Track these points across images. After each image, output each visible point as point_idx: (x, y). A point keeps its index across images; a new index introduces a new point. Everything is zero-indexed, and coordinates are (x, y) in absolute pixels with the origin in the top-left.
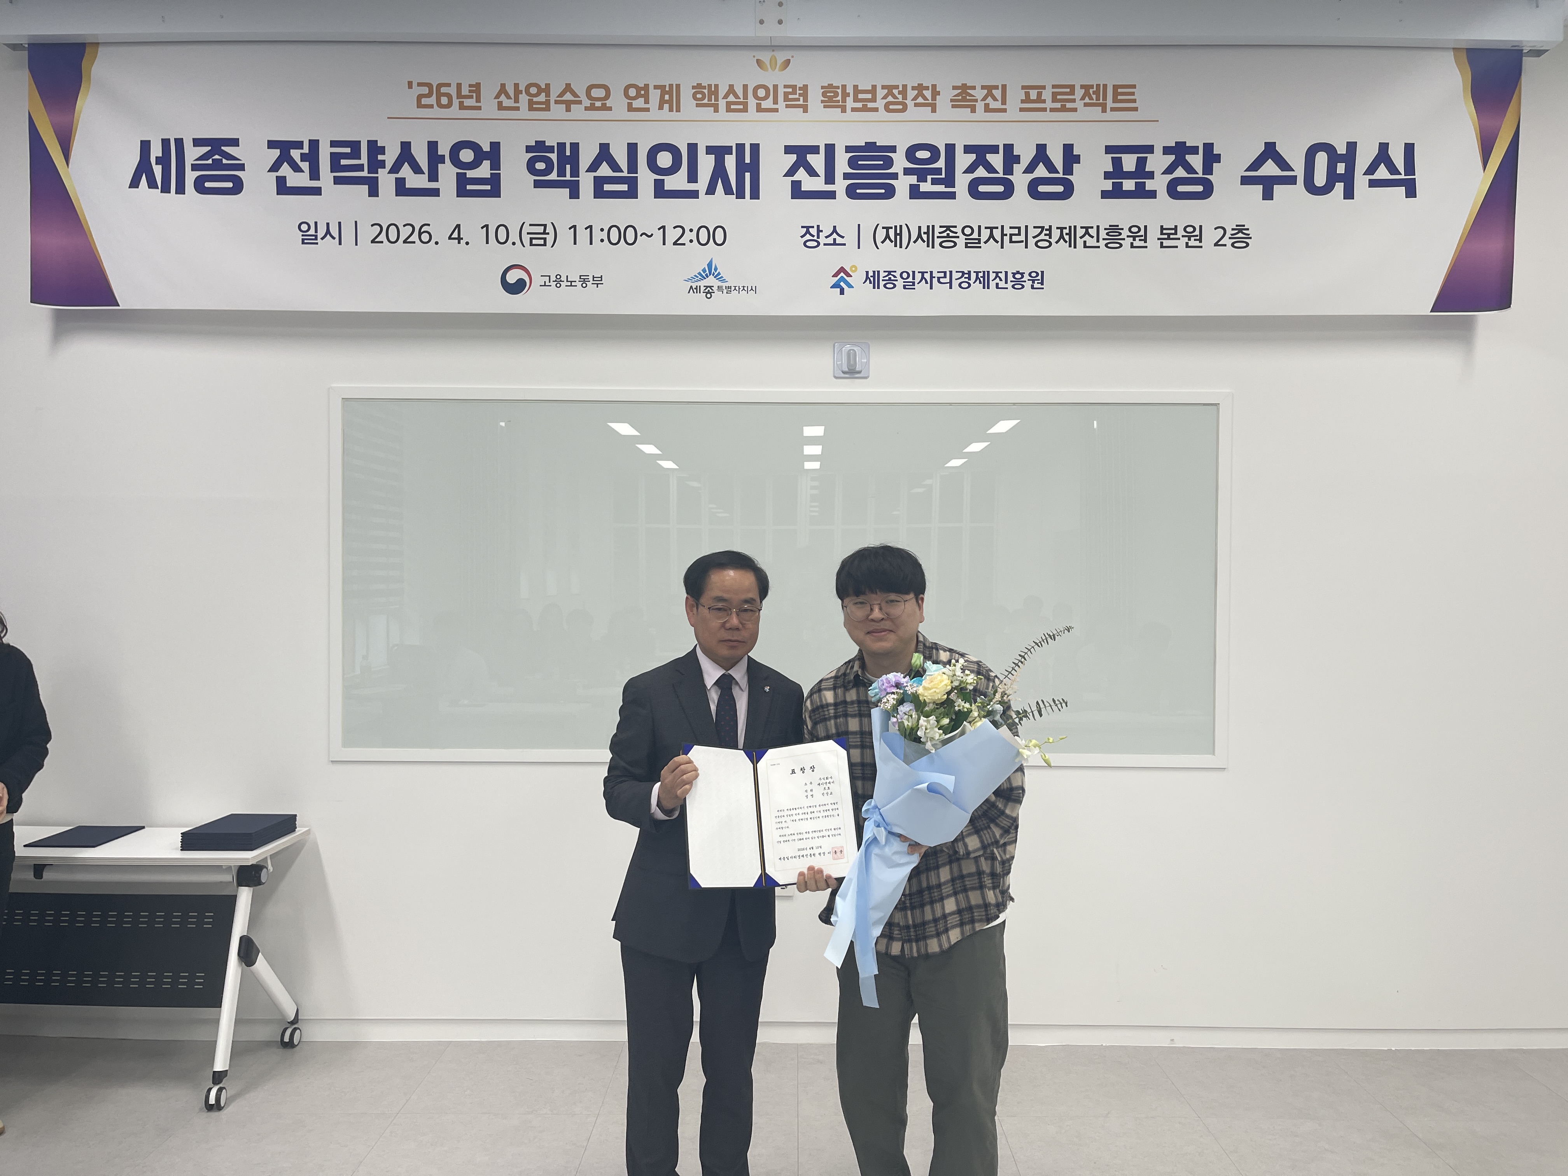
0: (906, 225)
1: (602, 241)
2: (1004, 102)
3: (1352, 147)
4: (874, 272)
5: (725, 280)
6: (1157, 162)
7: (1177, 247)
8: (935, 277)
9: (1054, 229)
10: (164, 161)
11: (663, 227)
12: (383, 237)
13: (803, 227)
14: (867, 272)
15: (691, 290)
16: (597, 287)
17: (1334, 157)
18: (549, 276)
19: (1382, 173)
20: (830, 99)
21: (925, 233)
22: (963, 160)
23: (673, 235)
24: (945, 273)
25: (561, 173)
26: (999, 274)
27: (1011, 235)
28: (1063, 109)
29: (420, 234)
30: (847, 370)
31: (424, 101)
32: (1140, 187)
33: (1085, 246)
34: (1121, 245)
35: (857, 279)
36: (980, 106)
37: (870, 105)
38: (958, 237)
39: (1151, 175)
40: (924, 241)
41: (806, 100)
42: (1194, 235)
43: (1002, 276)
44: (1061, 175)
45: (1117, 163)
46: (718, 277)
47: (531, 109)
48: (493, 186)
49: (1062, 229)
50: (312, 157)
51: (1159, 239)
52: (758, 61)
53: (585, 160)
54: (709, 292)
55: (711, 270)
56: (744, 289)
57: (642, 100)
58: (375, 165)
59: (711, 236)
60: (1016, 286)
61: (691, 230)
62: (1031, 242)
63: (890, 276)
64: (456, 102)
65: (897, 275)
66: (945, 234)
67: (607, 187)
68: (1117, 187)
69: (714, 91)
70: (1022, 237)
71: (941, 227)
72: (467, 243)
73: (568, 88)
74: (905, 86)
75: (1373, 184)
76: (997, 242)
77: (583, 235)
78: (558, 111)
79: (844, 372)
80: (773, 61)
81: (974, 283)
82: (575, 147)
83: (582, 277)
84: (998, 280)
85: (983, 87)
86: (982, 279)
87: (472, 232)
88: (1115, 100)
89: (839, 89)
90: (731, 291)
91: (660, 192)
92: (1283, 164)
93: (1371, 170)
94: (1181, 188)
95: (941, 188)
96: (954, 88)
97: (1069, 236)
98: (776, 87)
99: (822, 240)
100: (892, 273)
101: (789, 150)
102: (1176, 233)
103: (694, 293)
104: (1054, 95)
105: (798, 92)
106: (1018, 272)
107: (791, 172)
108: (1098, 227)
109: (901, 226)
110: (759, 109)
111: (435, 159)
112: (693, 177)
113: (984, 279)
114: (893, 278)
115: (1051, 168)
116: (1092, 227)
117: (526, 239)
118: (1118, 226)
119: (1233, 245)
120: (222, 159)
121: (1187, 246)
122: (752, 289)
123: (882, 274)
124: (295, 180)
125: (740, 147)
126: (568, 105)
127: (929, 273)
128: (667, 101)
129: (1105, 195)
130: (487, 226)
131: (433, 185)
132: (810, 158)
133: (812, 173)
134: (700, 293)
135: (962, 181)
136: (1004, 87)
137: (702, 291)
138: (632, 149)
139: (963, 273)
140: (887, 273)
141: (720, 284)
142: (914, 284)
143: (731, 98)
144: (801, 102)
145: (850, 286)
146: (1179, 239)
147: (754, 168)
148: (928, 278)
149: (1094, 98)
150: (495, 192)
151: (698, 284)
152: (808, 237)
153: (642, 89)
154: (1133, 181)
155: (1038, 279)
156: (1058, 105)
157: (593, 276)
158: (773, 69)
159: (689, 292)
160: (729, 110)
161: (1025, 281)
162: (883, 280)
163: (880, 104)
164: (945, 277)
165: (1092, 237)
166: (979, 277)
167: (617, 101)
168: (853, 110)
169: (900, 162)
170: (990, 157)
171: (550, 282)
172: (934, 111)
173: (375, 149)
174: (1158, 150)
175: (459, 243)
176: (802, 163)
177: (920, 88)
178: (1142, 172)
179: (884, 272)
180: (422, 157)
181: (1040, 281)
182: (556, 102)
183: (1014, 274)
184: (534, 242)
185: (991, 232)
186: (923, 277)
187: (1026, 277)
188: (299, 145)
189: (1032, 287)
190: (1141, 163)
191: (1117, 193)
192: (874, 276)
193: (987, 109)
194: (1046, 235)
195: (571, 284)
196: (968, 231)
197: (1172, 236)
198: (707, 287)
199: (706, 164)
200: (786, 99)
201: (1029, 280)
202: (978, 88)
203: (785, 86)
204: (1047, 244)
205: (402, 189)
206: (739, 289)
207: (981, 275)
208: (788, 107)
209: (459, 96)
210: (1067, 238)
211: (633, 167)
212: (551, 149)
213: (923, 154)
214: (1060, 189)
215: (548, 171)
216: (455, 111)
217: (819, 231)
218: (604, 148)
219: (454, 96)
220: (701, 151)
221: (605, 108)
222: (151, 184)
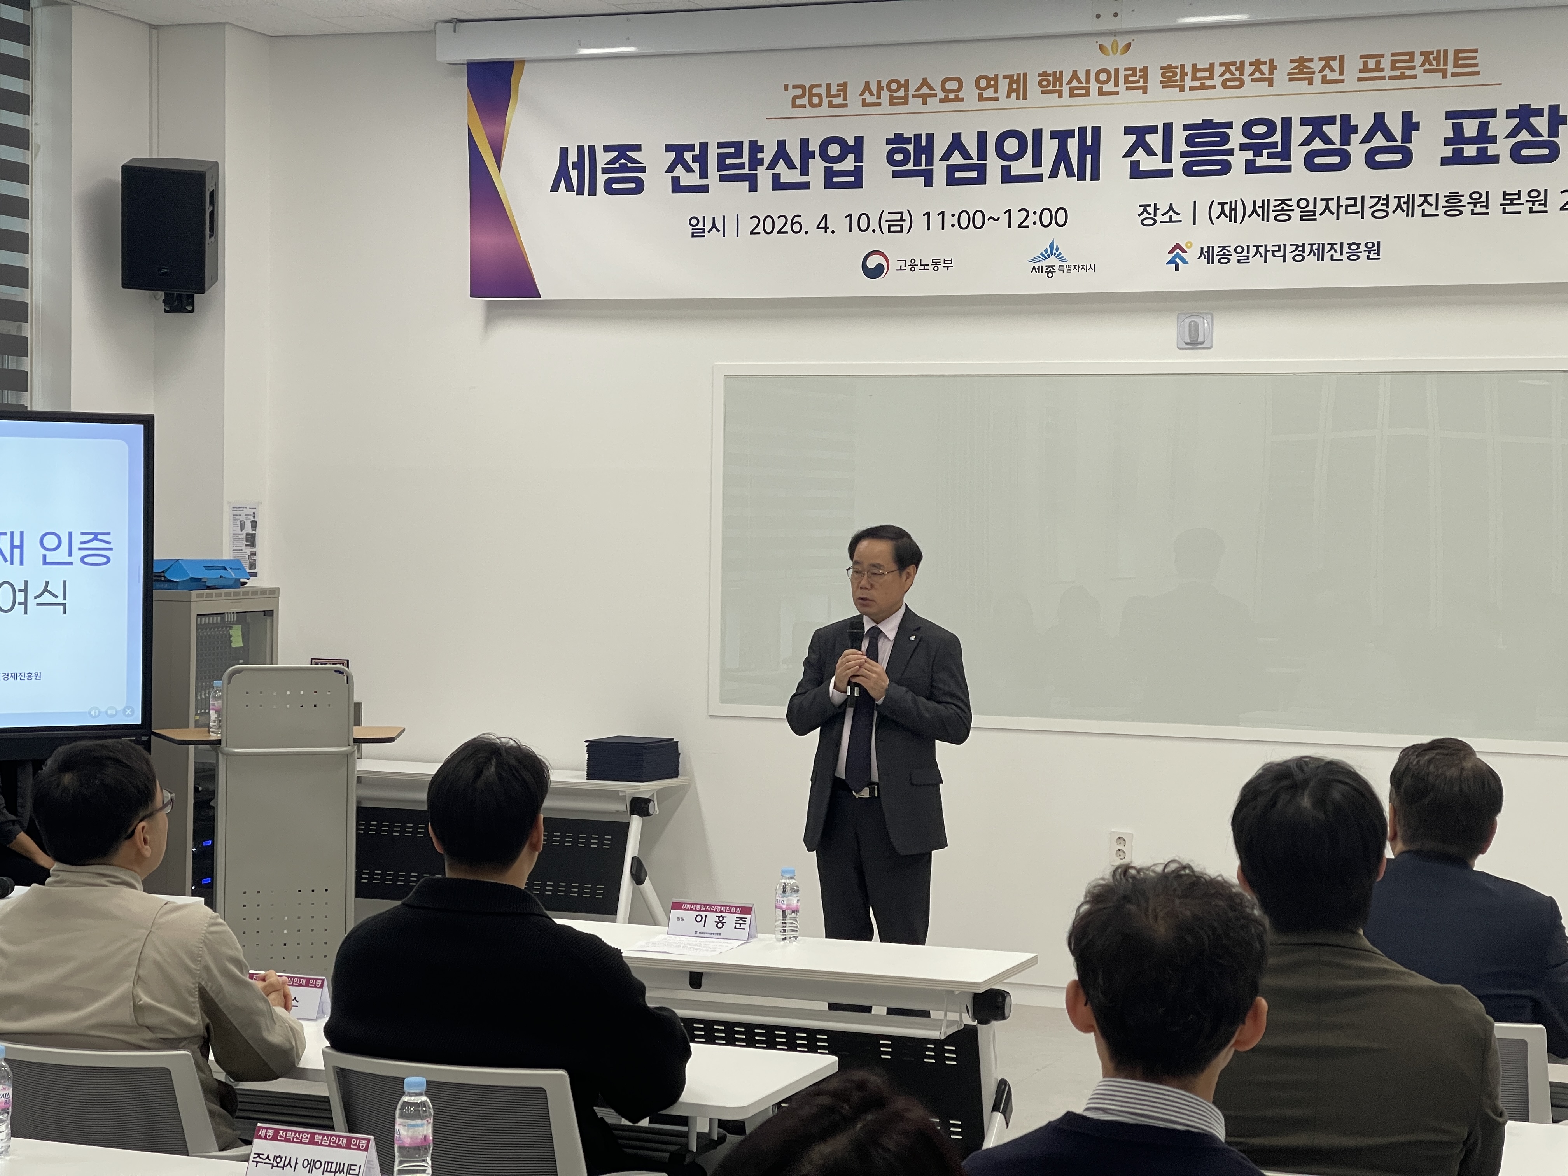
0: (1241, 199)
1: (953, 225)
2: (1342, 73)
4: (1209, 247)
5: (1065, 259)
6: (1500, 126)
7: (1520, 212)
8: (1269, 251)
9: (1391, 198)
10: (580, 166)
11: (1009, 211)
12: (760, 229)
13: (1140, 206)
14: (1202, 248)
15: (1034, 270)
16: (948, 270)
18: (905, 261)
20: (1169, 79)
21: (1259, 207)
22: (1300, 133)
23: (1017, 218)
24: (1279, 246)
25: (917, 163)
26: (1335, 246)
27: (1347, 206)
28: (1403, 77)
29: (792, 224)
30: (1189, 341)
31: (798, 102)
32: (1482, 152)
33: (1423, 215)
34: (1461, 212)
35: (1192, 255)
36: (1317, 78)
37: (1208, 83)
38: (1293, 210)
39: (1493, 140)
40: (1259, 215)
41: (1145, 81)
42: (1539, 199)
43: (1338, 247)
44: (1399, 143)
45: (1458, 129)
46: (1059, 256)
47: (891, 104)
48: (857, 179)
49: (1399, 198)
50: (702, 159)
51: (1501, 205)
52: (1101, 47)
53: (939, 150)
54: (1050, 272)
55: (1053, 251)
56: (1083, 268)
57: (992, 89)
58: (755, 162)
59: (1054, 217)
60: (1351, 258)
61: (1035, 213)
62: (1368, 212)
63: (1224, 251)
64: (825, 101)
65: (1232, 249)
66: (1280, 208)
67: (958, 175)
68: (1458, 153)
69: (1058, 77)
70: (1358, 208)
71: (1276, 200)
72: (833, 232)
73: (925, 83)
74: (1242, 63)
76: (1333, 213)
77: (936, 220)
78: (915, 104)
79: (1187, 344)
80: (1115, 45)
81: (1308, 255)
82: (930, 137)
83: (934, 261)
84: (1333, 252)
85: (1321, 59)
86: (1316, 251)
87: (837, 222)
88: (1456, 66)
89: (1178, 69)
90: (1071, 270)
91: (1007, 177)
94: (1525, 152)
95: (1277, 162)
96: (1292, 61)
97: (1406, 205)
98: (1117, 71)
99: (1159, 218)
100: (1226, 248)
101: (1128, 131)
102: (1519, 199)
103: (1036, 272)
104: (1393, 63)
105: (1138, 74)
106: (1354, 243)
107: (1130, 153)
108: (1437, 194)
109: (1236, 202)
110: (1101, 93)
111: (806, 154)
112: (1037, 162)
113: (1318, 251)
114: (1227, 253)
115: (1389, 137)
116: (1431, 195)
117: (885, 226)
118: (1458, 193)
120: (627, 163)
121: (1531, 211)
122: (1091, 268)
123: (1217, 250)
125: (1082, 131)
126: (924, 99)
127: (1264, 246)
128: (1014, 91)
129: (1445, 161)
130: (850, 215)
131: (804, 179)
132: (1149, 138)
133: (1150, 152)
134: (1042, 272)
135: (1298, 154)
136: (1342, 58)
137: (1043, 272)
138: (982, 137)
139: (1297, 246)
140: (1221, 248)
141: (1061, 263)
142: (1248, 258)
143: (1075, 84)
144: (1141, 84)
145: (1185, 262)
146: (1522, 204)
147: (1095, 151)
148: (1262, 252)
149: (1435, 64)
150: (858, 183)
151: (1040, 264)
152: (1145, 215)
153: (992, 79)
154: (1474, 147)
155: (1374, 249)
156: (1397, 73)
157: (944, 259)
158: (1115, 54)
159: (1032, 272)
160: (1072, 95)
161: (1361, 252)
162: (1217, 255)
163: (1218, 81)
164: (1279, 250)
165: (1431, 205)
166: (1314, 249)
167: (970, 92)
168: (1191, 88)
169: (1236, 138)
170: (1326, 129)
171: (905, 266)
172: (1271, 85)
173: (756, 148)
174: (1501, 114)
175: (826, 231)
176: (1141, 143)
177: (1257, 64)
178: (1484, 137)
179: (1219, 247)
180: (795, 153)
181: (1376, 252)
182: (914, 96)
183: (1350, 245)
184: (892, 229)
185: (1327, 204)
186: (1257, 251)
187: (1362, 248)
188: (691, 148)
189: (1368, 258)
190: (1483, 128)
191: (1457, 159)
192: (1208, 252)
193: (1325, 80)
194: (1383, 204)
195: (924, 268)
196: (1303, 204)
197: (1515, 202)
198: (1048, 267)
199: (1050, 148)
200: (1126, 81)
201: (1365, 251)
202: (1316, 60)
203: (1126, 69)
204: (1383, 214)
205: (777, 184)
206: (1079, 267)
207: (1315, 247)
208: (1127, 89)
209: (829, 95)
210: (1404, 207)
211: (982, 155)
212: (908, 140)
213: (1259, 129)
214: (1398, 157)
215: (905, 161)
216: (824, 109)
217: (1156, 209)
218: (957, 137)
219: (824, 95)
220: (1046, 136)
221: (958, 99)
222: (569, 188)
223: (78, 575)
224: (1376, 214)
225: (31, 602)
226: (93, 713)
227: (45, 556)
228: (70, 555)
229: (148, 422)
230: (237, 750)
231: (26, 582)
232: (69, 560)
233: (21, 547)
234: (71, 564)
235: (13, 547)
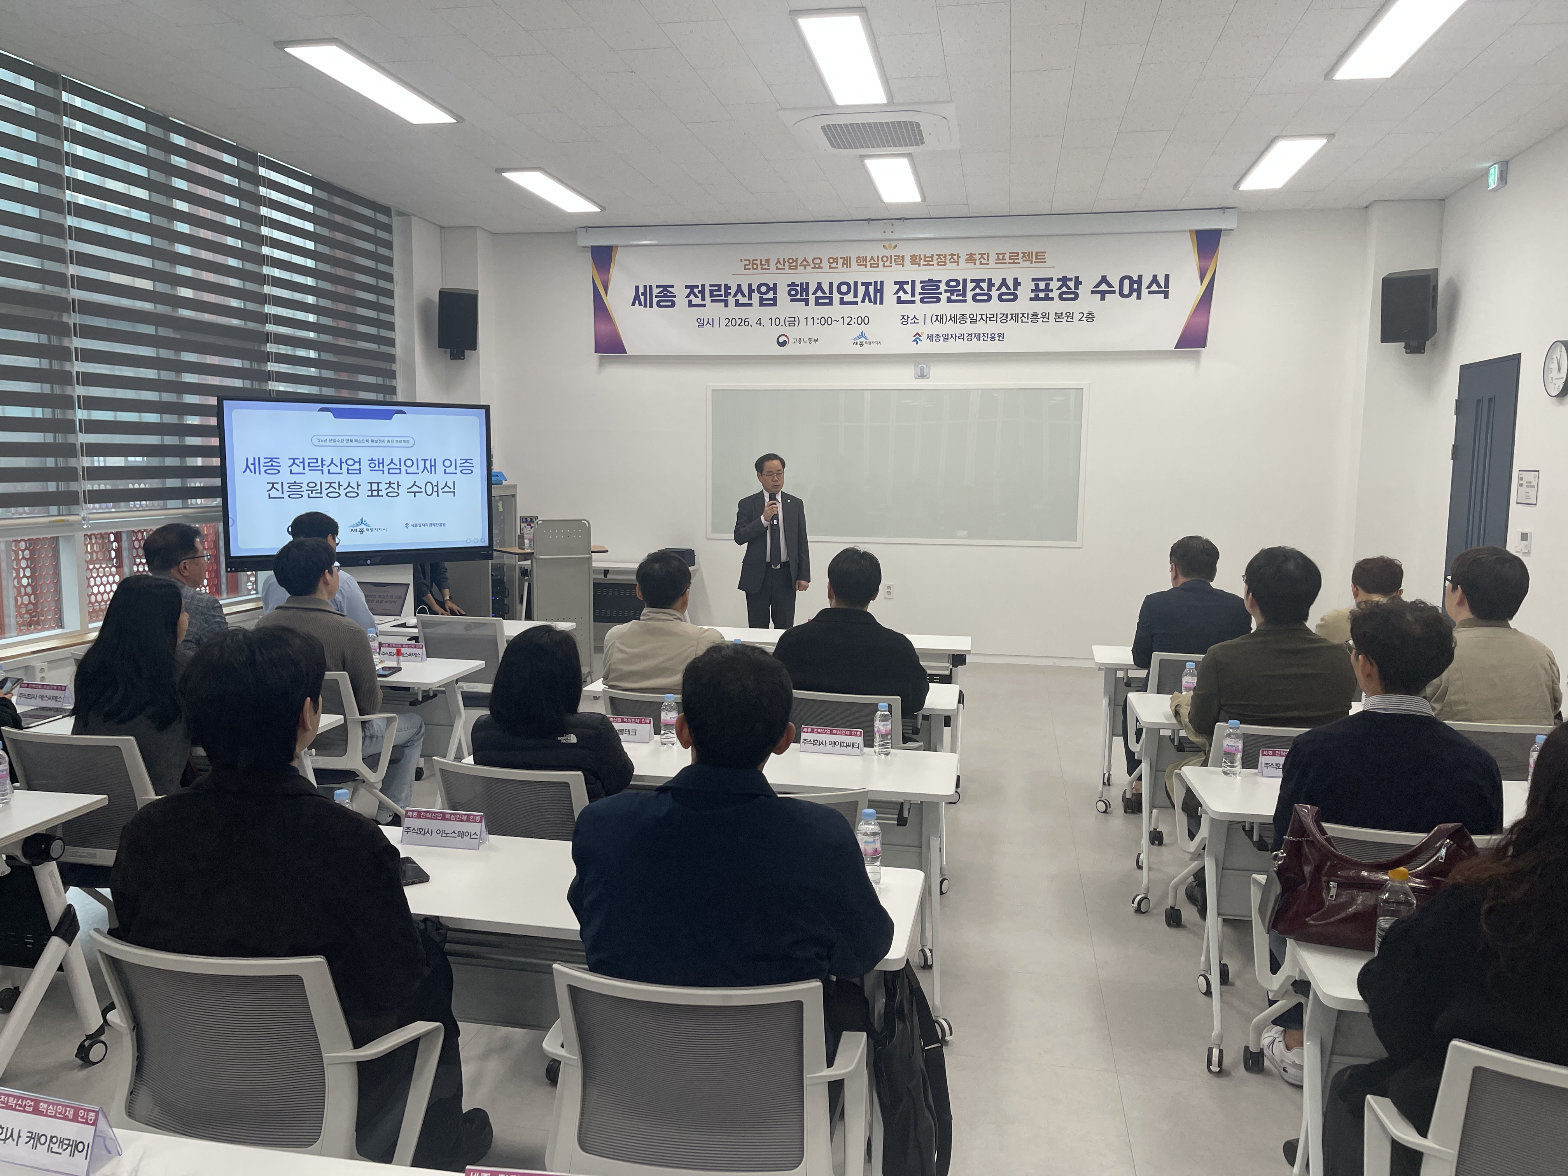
0: (945, 314)
1: (818, 323)
2: (988, 260)
3: (1140, 277)
4: (931, 334)
5: (868, 339)
6: (1055, 285)
7: (1062, 322)
8: (957, 336)
9: (1009, 315)
10: (644, 294)
11: (843, 317)
12: (730, 324)
13: (901, 316)
14: (928, 335)
15: (854, 343)
16: (816, 343)
17: (1132, 282)
18: (796, 339)
19: (1154, 288)
20: (914, 261)
21: (953, 317)
22: (970, 286)
23: (847, 320)
24: (961, 334)
25: (802, 295)
27: (990, 318)
28: (1014, 263)
29: (745, 322)
30: (920, 375)
31: (747, 267)
32: (1047, 296)
33: (1022, 322)
34: (1038, 321)
35: (924, 337)
36: (978, 262)
37: (931, 263)
38: (967, 319)
39: (1051, 291)
40: (952, 321)
41: (903, 262)
42: (1070, 316)
43: (986, 335)
44: (1012, 291)
45: (1037, 285)
46: (866, 338)
47: (790, 269)
48: (774, 302)
49: (1012, 314)
50: (702, 292)
51: (1054, 318)
52: (884, 246)
53: (812, 290)
54: (861, 344)
55: (862, 335)
57: (835, 263)
58: (727, 294)
59: (863, 321)
60: (992, 340)
61: (855, 318)
62: (999, 320)
64: (759, 267)
65: (941, 335)
66: (962, 318)
67: (820, 301)
68: (1037, 296)
69: (865, 259)
70: (995, 318)
71: (960, 314)
72: (764, 326)
73: (805, 260)
74: (946, 255)
75: (1150, 293)
76: (984, 321)
77: (810, 321)
78: (800, 269)
80: (890, 245)
81: (974, 338)
82: (807, 284)
83: (809, 339)
84: (984, 337)
85: (979, 254)
87: (765, 321)
88: (1036, 258)
89: (918, 257)
90: (871, 344)
91: (842, 302)
92: (1109, 285)
93: (1149, 286)
94: (1064, 296)
95: (960, 298)
96: (967, 255)
97: (1015, 318)
98: (891, 256)
99: (909, 321)
100: (939, 335)
101: (896, 283)
102: (1062, 316)
103: (855, 345)
104: (1010, 257)
105: (900, 258)
106: (993, 333)
107: (897, 293)
108: (1028, 313)
109: (943, 315)
110: (884, 266)
111: (751, 291)
112: (856, 296)
113: (978, 337)
114: (939, 337)
115: (1008, 288)
116: (1025, 314)
117: (787, 323)
118: (1037, 313)
119: (1087, 320)
120: (667, 293)
121: (1067, 321)
122: (880, 343)
123: (934, 335)
124: (695, 301)
125: (876, 282)
126: (805, 266)
127: (955, 334)
128: (845, 264)
129: (1031, 299)
130: (771, 318)
131: (750, 302)
132: (905, 286)
133: (906, 293)
134: (858, 345)
135: (970, 295)
136: (988, 254)
138: (831, 284)
139: (969, 334)
140: (936, 335)
141: (866, 341)
142: (948, 339)
143: (872, 262)
144: (901, 263)
145: (921, 340)
146: (1063, 318)
147: (881, 291)
148: (954, 337)
149: (1027, 258)
150: (775, 304)
151: (857, 341)
152: (903, 320)
153: (835, 259)
154: (1044, 293)
155: (1001, 336)
156: (1012, 261)
157: (814, 338)
158: (890, 249)
159: (853, 345)
160: (871, 267)
162: (935, 338)
163: (935, 262)
164: (961, 336)
165: (1025, 318)
167: (825, 264)
168: (924, 265)
170: (981, 284)
171: (796, 341)
172: (958, 265)
173: (727, 287)
174: (1055, 279)
175: (760, 325)
176: (901, 289)
177: (952, 255)
178: (1047, 289)
180: (746, 290)
182: (800, 265)
183: (991, 334)
184: (790, 325)
185: (982, 317)
186: (952, 336)
187: (996, 335)
188: (697, 287)
189: (999, 340)
190: (1047, 285)
191: (1036, 298)
192: (931, 336)
193: (981, 263)
194: (1005, 317)
195: (805, 342)
196: (971, 316)
197: (1060, 317)
198: (861, 342)
199: (861, 290)
200: (895, 261)
201: (997, 337)
202: (977, 254)
203: (895, 256)
204: (1005, 321)
205: (737, 304)
206: (874, 343)
207: (977, 335)
208: (896, 264)
209: (761, 264)
210: (1014, 318)
211: (831, 292)
212: (797, 285)
213: (953, 284)
214: (1012, 297)
215: (796, 295)
216: (759, 271)
217: (908, 317)
218: (819, 284)
219: (759, 264)
220: (859, 285)
221: (820, 267)
222: (640, 304)
223: (459, 478)
224: (1002, 321)
225: (440, 491)
226: (468, 541)
227: (445, 470)
228: (456, 469)
229: (487, 408)
230: (541, 557)
231: (437, 482)
232: (455, 472)
233: (435, 466)
234: (456, 473)
235: (431, 466)
